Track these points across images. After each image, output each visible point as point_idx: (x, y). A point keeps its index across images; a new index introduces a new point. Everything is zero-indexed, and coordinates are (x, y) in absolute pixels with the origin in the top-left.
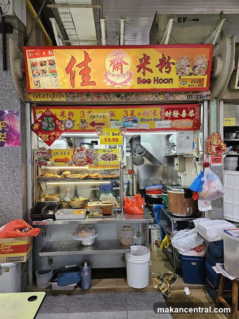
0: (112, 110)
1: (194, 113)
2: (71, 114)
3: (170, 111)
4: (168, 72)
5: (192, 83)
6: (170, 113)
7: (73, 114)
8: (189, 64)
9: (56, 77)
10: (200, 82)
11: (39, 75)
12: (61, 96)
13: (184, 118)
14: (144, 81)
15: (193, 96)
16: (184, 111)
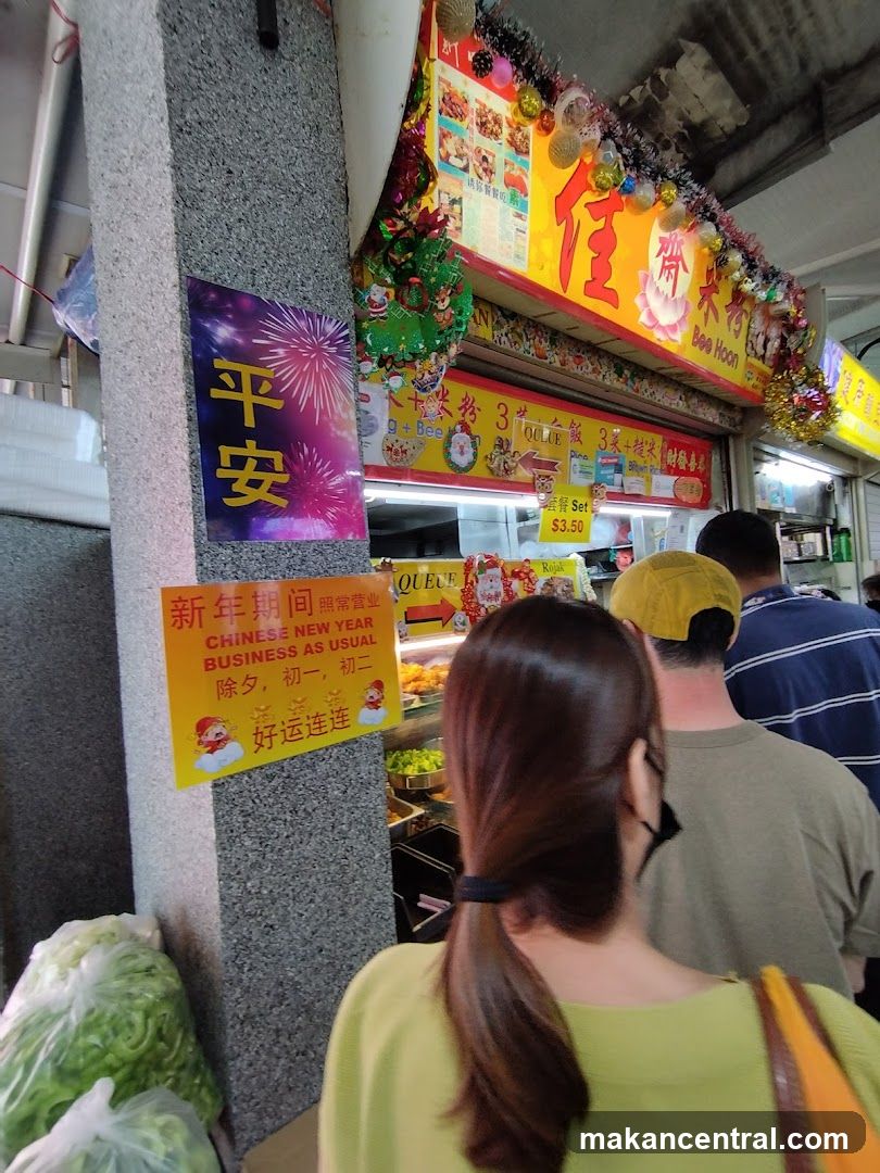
0: (578, 419)
1: (704, 462)
2: (467, 406)
3: (675, 450)
4: (736, 334)
5: (757, 379)
6: (675, 455)
7: (476, 411)
9: (519, 216)
11: (466, 169)
13: (692, 474)
14: (702, 343)
16: (693, 455)
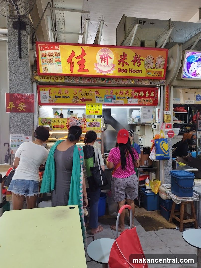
0: (97, 90)
1: (154, 94)
3: (138, 92)
4: (139, 66)
5: (154, 74)
6: (138, 93)
7: (68, 92)
8: (153, 61)
9: (59, 65)
10: (159, 74)
11: (47, 63)
12: (61, 78)
13: (147, 97)
14: (123, 71)
15: (154, 83)
16: (147, 92)
